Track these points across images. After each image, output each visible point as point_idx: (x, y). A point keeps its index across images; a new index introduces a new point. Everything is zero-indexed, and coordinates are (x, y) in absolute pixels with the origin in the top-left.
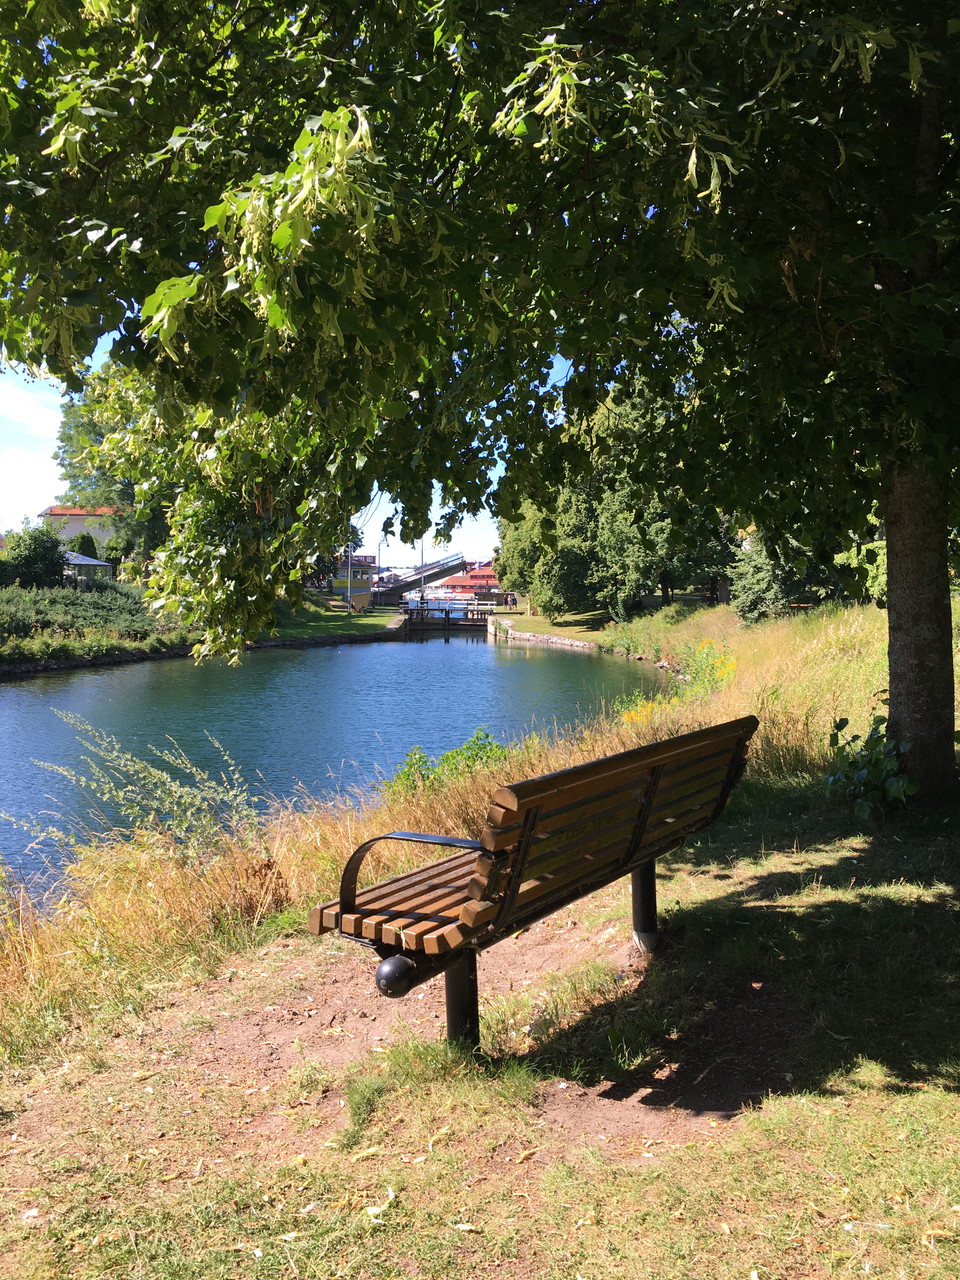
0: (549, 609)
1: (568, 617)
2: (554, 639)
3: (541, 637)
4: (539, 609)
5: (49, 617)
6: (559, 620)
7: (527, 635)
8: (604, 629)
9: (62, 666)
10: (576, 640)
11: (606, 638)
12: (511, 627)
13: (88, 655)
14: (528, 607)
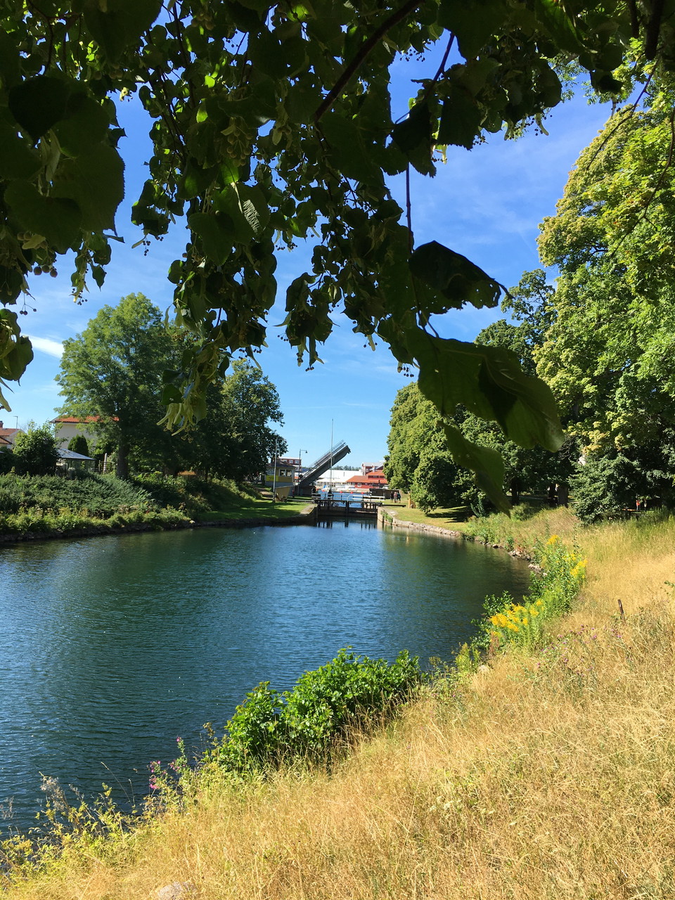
0: (424, 503)
1: (439, 510)
2: (428, 527)
3: (418, 525)
4: (417, 504)
5: (35, 498)
6: (432, 512)
7: (407, 523)
8: (467, 521)
9: (39, 537)
10: (444, 529)
11: (469, 529)
12: (396, 516)
13: (61, 529)
14: (409, 501)
